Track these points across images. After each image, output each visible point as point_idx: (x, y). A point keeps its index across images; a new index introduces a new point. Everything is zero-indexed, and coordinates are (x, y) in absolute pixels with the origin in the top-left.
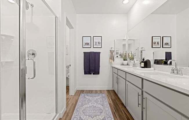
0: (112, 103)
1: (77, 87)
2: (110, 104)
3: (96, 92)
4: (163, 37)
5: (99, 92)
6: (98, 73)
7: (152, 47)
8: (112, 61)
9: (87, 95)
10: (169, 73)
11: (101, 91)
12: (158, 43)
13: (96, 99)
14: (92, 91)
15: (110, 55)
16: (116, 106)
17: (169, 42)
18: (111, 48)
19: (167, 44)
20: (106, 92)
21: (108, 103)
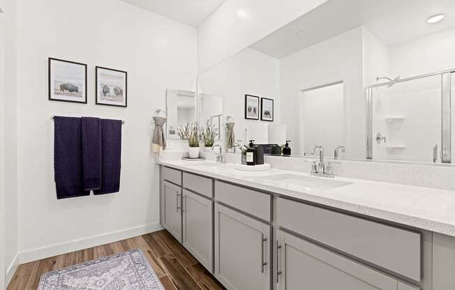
0: (168, 274)
1: (18, 253)
2: (163, 280)
3: (108, 250)
4: (262, 99)
5: (117, 249)
6: (116, 188)
7: (246, 118)
8: (161, 148)
9: (71, 274)
10: (308, 175)
11: (125, 245)
12: (255, 110)
13: (110, 279)
14: (91, 251)
15: (153, 132)
16: (182, 281)
17: (270, 110)
18: (155, 110)
19: (267, 113)
20: (142, 242)
21: (157, 279)
